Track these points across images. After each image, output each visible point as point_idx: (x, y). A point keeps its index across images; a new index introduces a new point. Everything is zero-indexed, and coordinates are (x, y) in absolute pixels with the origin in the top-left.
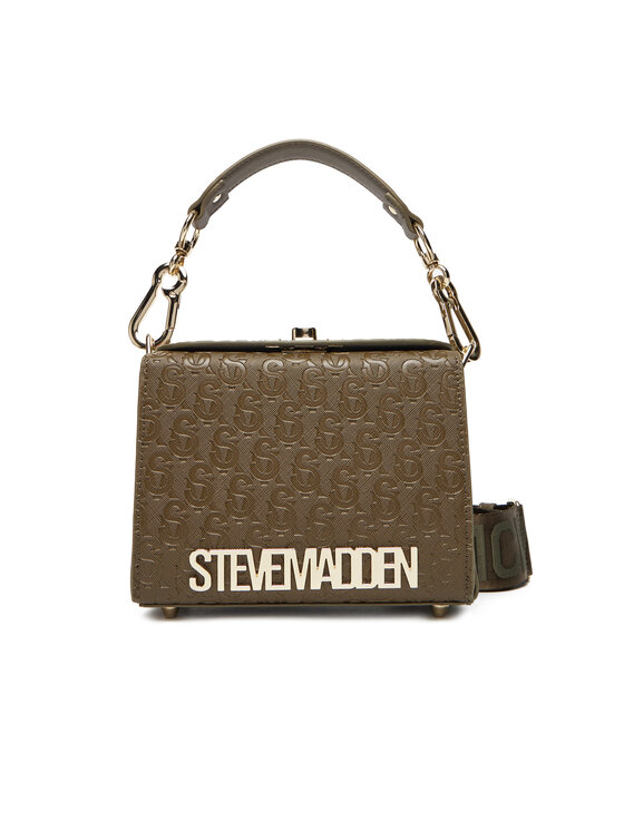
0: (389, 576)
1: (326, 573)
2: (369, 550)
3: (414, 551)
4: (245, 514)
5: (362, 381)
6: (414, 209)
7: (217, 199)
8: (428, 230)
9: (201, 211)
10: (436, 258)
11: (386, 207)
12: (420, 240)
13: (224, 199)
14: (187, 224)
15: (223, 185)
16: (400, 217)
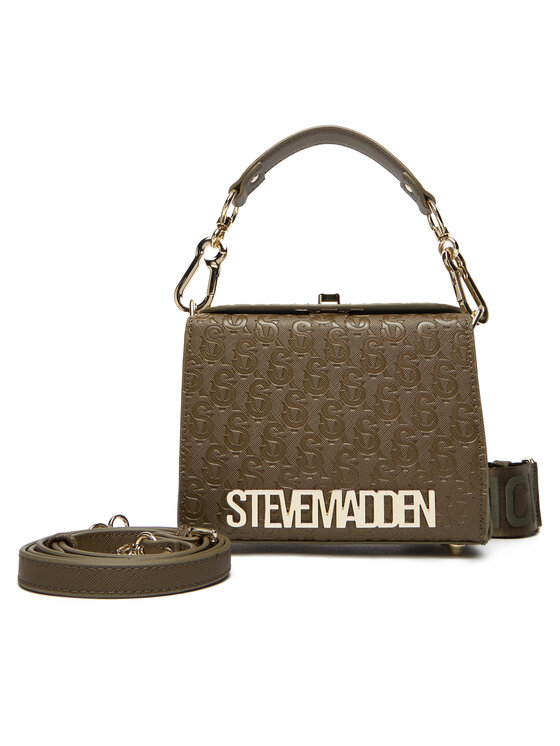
0: (409, 516)
1: (351, 513)
2: (390, 493)
3: (432, 494)
4: (278, 459)
5: (381, 340)
6: (428, 187)
7: (255, 179)
8: (440, 205)
9: (241, 190)
10: (447, 231)
11: (403, 186)
12: (433, 215)
13: (261, 179)
14: (228, 202)
15: (260, 166)
16: (415, 194)
